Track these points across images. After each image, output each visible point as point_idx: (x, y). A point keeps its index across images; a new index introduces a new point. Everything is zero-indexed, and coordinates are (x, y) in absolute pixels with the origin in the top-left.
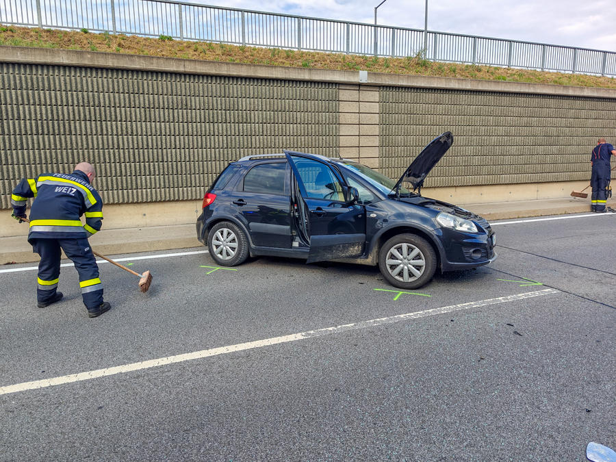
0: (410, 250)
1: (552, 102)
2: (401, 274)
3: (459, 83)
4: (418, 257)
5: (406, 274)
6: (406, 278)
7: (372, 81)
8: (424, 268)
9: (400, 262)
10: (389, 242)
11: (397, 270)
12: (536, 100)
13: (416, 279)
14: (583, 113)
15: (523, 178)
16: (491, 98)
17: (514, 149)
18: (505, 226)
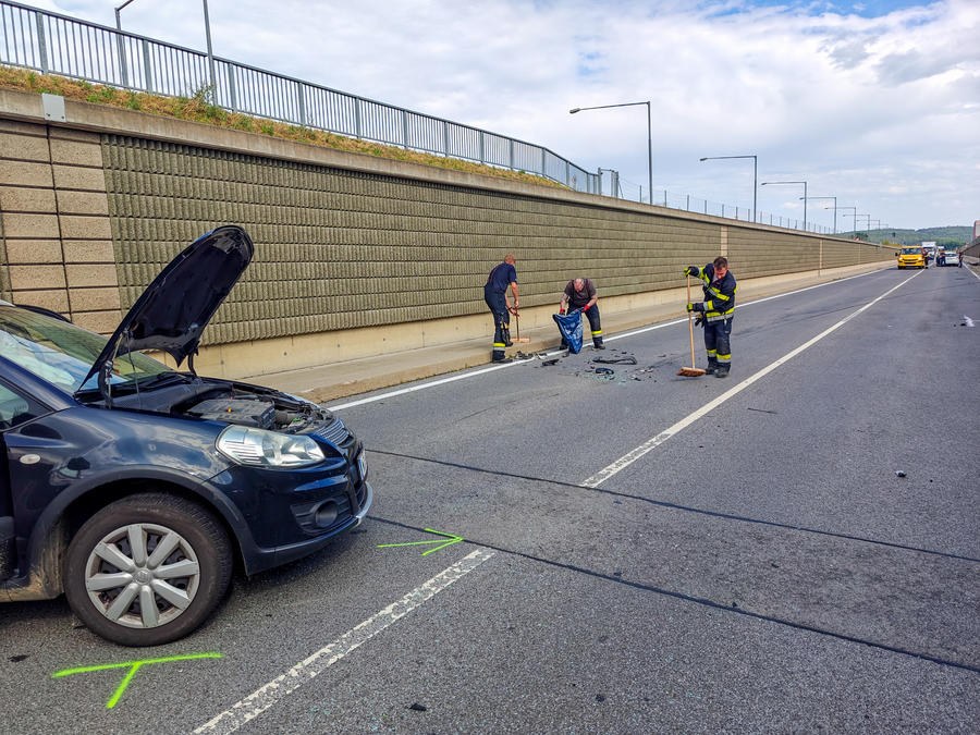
0: (153, 539)
1: (426, 192)
2: (134, 608)
3: (273, 147)
4: (179, 554)
5: (148, 605)
6: (152, 618)
7: (78, 118)
8: (196, 581)
9: (127, 576)
10: (89, 528)
11: (123, 600)
12: (403, 189)
13: (178, 613)
14: (470, 213)
15: (400, 314)
16: (334, 179)
17: (380, 267)
18: (382, 402)
